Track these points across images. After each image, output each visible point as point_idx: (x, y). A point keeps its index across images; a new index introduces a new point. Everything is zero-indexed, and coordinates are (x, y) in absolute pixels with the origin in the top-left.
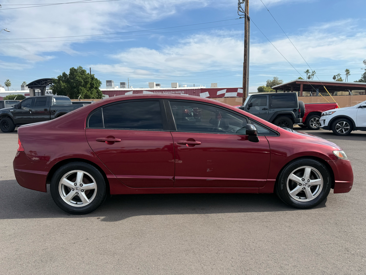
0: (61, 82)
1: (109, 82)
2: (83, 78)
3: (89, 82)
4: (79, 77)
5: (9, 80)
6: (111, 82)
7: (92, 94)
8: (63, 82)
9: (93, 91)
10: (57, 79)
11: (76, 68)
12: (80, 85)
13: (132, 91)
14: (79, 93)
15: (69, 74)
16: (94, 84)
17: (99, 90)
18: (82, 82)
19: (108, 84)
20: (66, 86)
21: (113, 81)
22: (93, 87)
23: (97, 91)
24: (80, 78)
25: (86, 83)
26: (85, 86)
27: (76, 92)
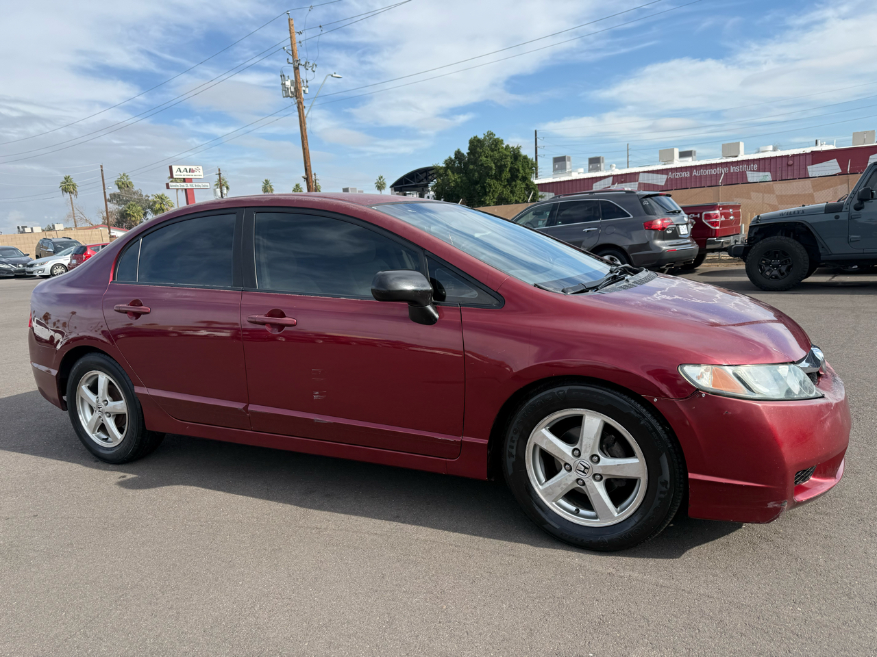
0: (449, 172)
1: (560, 162)
2: (495, 159)
3: (507, 167)
4: (487, 157)
5: (382, 177)
6: (565, 160)
7: (513, 195)
8: (453, 173)
9: (516, 186)
10: (444, 165)
11: (481, 137)
12: (488, 175)
13: (611, 178)
14: (486, 194)
15: (468, 153)
16: (518, 170)
17: (532, 183)
18: (491, 168)
19: (557, 166)
20: (459, 180)
21: (569, 158)
22: (517, 177)
23: (527, 185)
24: (489, 159)
25: (501, 169)
26: (497, 177)
27: (479, 193)
